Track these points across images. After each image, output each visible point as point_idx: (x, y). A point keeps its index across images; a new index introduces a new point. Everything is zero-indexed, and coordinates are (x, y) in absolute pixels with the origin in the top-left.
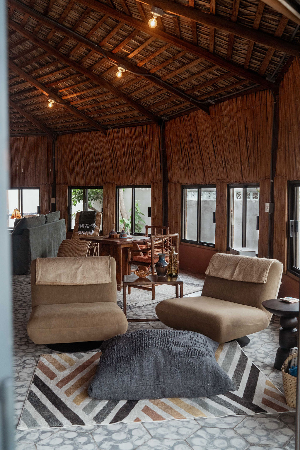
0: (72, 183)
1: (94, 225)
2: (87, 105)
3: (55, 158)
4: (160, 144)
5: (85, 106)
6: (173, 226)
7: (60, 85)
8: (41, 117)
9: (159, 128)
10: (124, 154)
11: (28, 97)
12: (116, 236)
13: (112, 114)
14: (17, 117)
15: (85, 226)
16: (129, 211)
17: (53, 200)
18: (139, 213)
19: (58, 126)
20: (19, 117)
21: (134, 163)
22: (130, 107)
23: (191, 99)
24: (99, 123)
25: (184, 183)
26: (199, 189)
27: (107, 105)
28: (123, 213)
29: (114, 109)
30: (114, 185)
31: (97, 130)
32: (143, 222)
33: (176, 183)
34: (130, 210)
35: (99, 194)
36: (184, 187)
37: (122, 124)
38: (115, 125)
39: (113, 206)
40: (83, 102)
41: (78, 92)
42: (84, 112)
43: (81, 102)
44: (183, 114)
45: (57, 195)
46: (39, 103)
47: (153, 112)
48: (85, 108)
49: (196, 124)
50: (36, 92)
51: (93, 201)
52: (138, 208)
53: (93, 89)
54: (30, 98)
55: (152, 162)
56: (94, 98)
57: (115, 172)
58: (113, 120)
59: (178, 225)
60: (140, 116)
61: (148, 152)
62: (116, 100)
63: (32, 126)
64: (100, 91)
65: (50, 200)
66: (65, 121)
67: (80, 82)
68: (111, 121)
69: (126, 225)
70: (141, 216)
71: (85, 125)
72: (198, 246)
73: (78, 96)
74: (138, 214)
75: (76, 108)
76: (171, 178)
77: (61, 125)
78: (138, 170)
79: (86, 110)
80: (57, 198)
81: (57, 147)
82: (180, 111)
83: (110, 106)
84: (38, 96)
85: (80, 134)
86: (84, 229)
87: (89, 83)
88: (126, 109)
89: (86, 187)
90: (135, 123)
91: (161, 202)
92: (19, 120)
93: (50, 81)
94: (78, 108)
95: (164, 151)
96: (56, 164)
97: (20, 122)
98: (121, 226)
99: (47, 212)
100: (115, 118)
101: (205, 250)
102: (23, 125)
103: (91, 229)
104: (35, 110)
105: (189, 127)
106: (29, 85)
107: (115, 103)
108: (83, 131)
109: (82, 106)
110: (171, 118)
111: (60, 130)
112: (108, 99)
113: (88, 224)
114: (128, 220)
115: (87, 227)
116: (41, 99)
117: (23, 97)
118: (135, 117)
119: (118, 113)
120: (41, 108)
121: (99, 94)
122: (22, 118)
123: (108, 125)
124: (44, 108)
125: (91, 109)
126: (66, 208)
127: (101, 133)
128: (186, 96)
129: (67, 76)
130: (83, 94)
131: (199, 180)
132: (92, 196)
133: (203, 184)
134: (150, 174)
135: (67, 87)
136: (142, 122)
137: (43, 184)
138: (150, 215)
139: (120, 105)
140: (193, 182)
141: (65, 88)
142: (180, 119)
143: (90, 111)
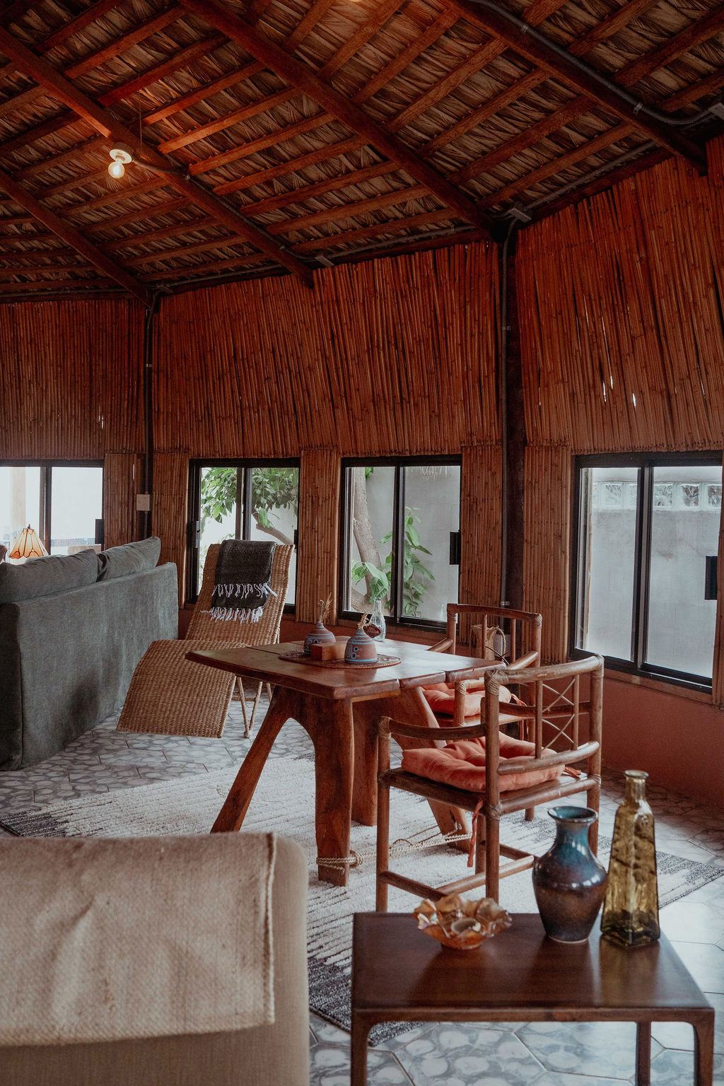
0: (204, 450)
1: (265, 588)
2: (247, 174)
3: (150, 369)
4: (498, 311)
5: (238, 178)
6: (539, 601)
7: (148, 93)
8: (103, 229)
9: (495, 253)
10: (370, 351)
11: (49, 153)
12: (332, 651)
13: (332, 207)
14: (27, 231)
15: (235, 590)
16: (383, 540)
17: (143, 503)
18: (416, 547)
19: (158, 260)
20: (32, 231)
21: (404, 384)
22: (395, 175)
23: (639, 106)
24: (289, 245)
25: (586, 446)
26: (647, 471)
27: (314, 173)
28: (364, 547)
29: (337, 184)
30: (334, 456)
31: (282, 272)
32: (426, 575)
33: (555, 447)
34: (387, 537)
35: (292, 488)
36: (581, 461)
37: (364, 245)
38: (340, 250)
39: (333, 526)
40: (232, 163)
41: (213, 120)
42: (238, 205)
43: (225, 160)
44: (588, 190)
45: (156, 486)
46: (89, 173)
47: (474, 191)
48: (240, 184)
49: (642, 222)
50: (72, 131)
51: (274, 506)
52: (415, 534)
53: (263, 106)
54: (58, 155)
55: (465, 376)
56: (267, 143)
57: (339, 412)
58: (336, 233)
59: (559, 596)
60: (429, 211)
61: (455, 338)
62: (345, 147)
63: (79, 262)
64: (288, 112)
65: (134, 501)
66: (177, 240)
67: (215, 78)
68: (327, 234)
69: (373, 586)
70: (421, 555)
71: (243, 254)
72: (637, 679)
73: (210, 138)
74: (412, 549)
75: (209, 187)
76: (535, 430)
77: (167, 256)
78: (416, 405)
79: (243, 197)
80: (156, 494)
81: (159, 335)
82: (579, 177)
83: (323, 176)
84: (80, 145)
85: (228, 288)
86: (231, 603)
87: (249, 82)
88: (378, 184)
89: (245, 463)
90: (411, 239)
91: (498, 514)
92: (35, 243)
93: (114, 77)
94: (215, 189)
95: (512, 336)
96: (154, 385)
97: (39, 249)
98: (356, 586)
99: (122, 539)
100: (343, 225)
101: (669, 698)
102: (48, 261)
103: (254, 601)
104: (80, 202)
105: (613, 237)
106: (46, 101)
107: (341, 161)
108: (238, 279)
109: (230, 181)
110: (539, 214)
111: (165, 276)
112: (318, 144)
113: (245, 583)
114: (380, 567)
115: (241, 594)
116: (92, 158)
117: (34, 154)
118: (410, 216)
119: (350, 203)
120: (99, 196)
121: (285, 125)
122: (42, 233)
123: (318, 251)
124: (106, 194)
125: (258, 192)
126: (182, 529)
127: (294, 279)
128: (619, 92)
129: (171, 55)
130: (228, 128)
131: (647, 436)
132: (272, 491)
133: (664, 450)
134: (460, 419)
135: (173, 101)
136: (433, 234)
137: (113, 451)
138: (455, 558)
139: (358, 167)
140: (622, 442)
141: (165, 106)
142: (576, 214)
143: (257, 200)
